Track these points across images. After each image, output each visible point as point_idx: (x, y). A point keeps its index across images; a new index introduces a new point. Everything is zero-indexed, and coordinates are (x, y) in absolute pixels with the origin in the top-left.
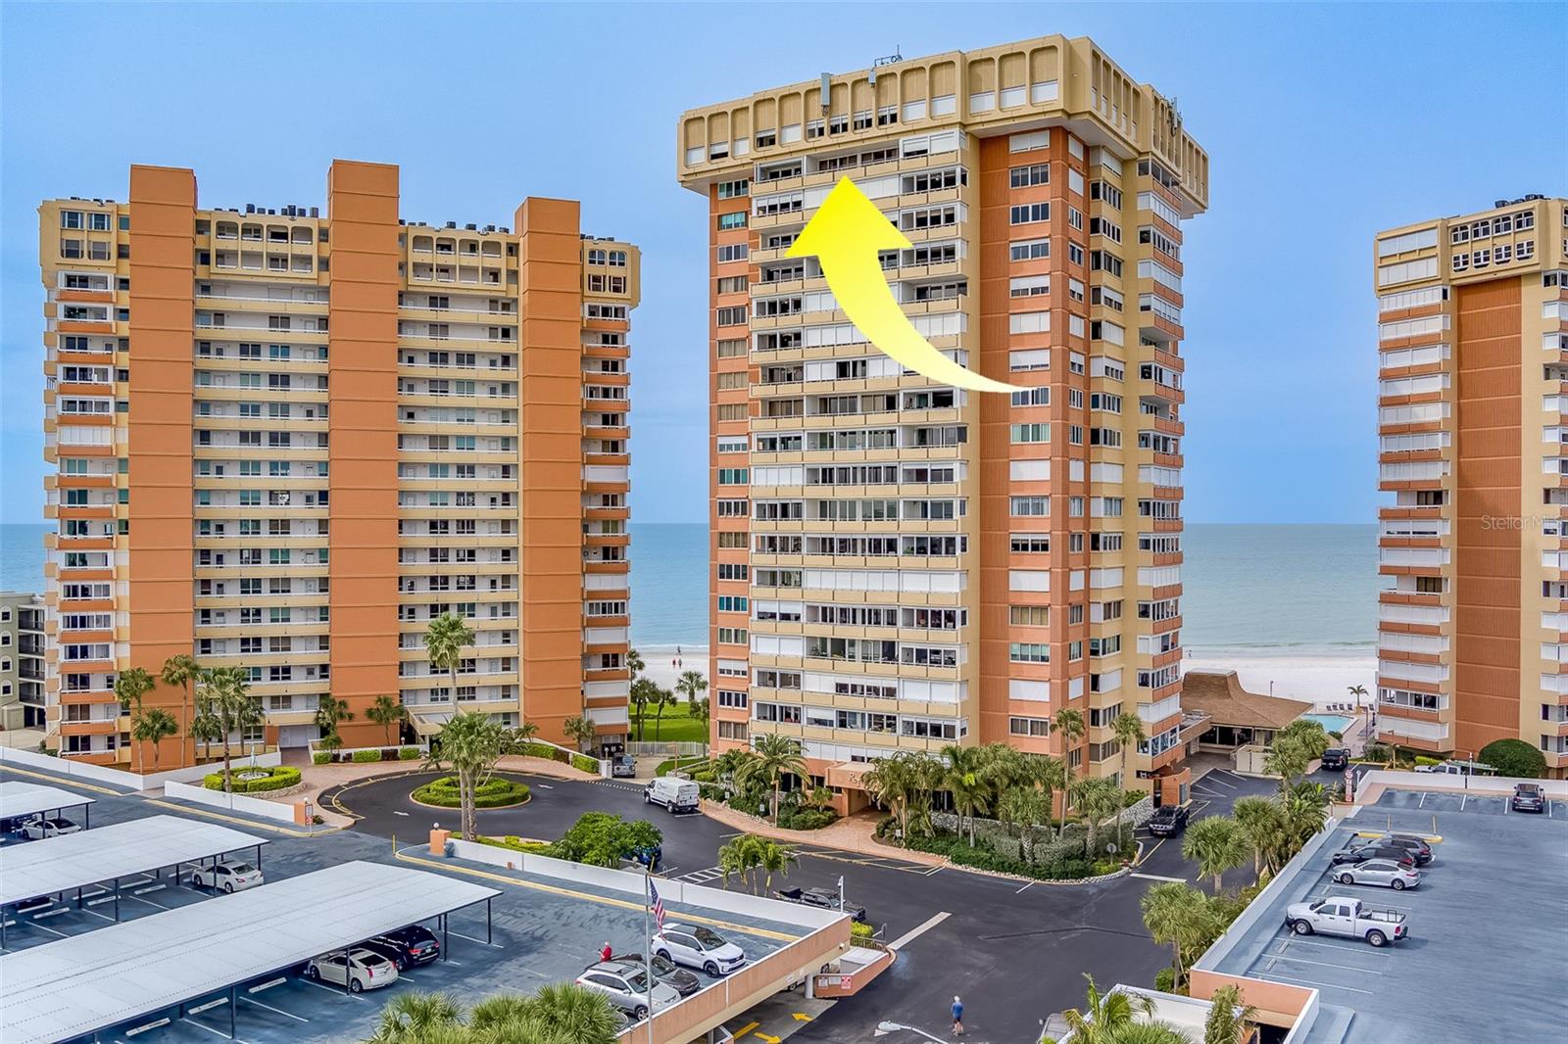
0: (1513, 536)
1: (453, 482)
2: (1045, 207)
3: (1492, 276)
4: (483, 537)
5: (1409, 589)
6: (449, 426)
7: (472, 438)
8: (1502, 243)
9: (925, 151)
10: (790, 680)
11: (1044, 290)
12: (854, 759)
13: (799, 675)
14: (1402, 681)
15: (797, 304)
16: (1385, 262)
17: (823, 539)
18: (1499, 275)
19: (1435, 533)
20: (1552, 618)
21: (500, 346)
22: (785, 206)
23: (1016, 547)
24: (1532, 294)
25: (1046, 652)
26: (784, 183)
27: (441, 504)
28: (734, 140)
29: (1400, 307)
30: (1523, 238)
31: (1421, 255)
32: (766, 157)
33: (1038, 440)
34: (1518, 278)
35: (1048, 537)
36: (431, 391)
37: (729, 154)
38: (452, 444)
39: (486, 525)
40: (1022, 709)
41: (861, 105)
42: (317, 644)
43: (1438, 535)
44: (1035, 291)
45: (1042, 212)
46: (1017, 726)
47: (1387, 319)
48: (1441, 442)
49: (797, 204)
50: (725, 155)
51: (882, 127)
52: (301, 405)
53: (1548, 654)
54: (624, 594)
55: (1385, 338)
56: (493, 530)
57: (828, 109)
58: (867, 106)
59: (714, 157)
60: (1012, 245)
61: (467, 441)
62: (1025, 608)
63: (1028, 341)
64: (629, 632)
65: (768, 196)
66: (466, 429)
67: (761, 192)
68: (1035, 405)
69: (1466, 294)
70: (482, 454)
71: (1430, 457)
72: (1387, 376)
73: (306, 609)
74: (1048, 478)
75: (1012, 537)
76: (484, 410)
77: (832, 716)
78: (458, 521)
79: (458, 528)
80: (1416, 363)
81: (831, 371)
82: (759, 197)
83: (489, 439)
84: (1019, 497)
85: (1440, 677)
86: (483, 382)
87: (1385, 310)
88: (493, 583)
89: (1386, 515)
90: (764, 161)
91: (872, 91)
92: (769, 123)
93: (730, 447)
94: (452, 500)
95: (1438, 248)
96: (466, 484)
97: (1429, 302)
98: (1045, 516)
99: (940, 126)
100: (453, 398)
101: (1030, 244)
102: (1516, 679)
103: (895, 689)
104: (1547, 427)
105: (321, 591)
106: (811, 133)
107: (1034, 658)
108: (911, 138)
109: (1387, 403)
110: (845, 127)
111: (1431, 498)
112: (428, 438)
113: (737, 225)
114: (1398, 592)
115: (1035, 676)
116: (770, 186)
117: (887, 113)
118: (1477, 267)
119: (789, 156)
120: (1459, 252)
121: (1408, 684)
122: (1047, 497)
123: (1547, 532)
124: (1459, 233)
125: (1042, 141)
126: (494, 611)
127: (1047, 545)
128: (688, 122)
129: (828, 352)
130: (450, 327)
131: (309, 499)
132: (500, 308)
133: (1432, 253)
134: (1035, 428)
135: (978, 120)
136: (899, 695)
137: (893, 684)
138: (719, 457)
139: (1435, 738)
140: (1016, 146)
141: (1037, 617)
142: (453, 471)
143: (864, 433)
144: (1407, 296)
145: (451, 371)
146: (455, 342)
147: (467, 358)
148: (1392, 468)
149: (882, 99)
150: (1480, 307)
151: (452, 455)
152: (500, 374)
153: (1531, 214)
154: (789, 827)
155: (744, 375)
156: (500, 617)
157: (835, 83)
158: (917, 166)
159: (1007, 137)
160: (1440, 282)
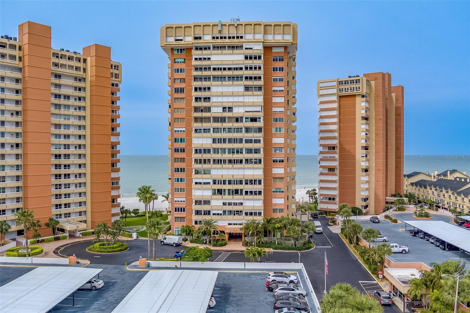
0: (354, 157)
1: (63, 141)
2: (283, 68)
3: (349, 94)
4: (73, 160)
5: (326, 171)
6: (62, 121)
7: (69, 125)
8: (352, 86)
9: (252, 48)
10: (207, 202)
11: (283, 91)
12: (229, 224)
13: (210, 201)
14: (327, 194)
15: (209, 88)
16: (321, 88)
17: (218, 160)
18: (351, 94)
19: (335, 157)
20: (363, 177)
21: (78, 94)
22: (205, 59)
23: (274, 161)
24: (358, 99)
25: (283, 190)
26: (205, 52)
27: (59, 149)
28: (184, 36)
29: (325, 100)
30: (358, 86)
31: (332, 87)
32: (198, 43)
33: (280, 132)
34: (355, 95)
35: (283, 159)
36: (55, 108)
37: (183, 40)
38: (62, 127)
39: (73, 156)
40: (276, 206)
41: (231, 32)
42: (15, 200)
43: (336, 158)
44: (280, 91)
45: (281, 69)
46: (275, 211)
47: (321, 103)
48: (336, 134)
49: (209, 59)
50: (182, 40)
51: (238, 39)
52: (9, 111)
53: (363, 186)
54: (118, 179)
55: (321, 108)
56: (76, 158)
57: (220, 32)
58: (233, 32)
59: (176, 40)
60: (273, 78)
61: (67, 126)
62: (277, 178)
63: (278, 105)
64: (120, 191)
65: (199, 55)
66: (67, 122)
67: (196, 54)
68: (279, 122)
69: (342, 98)
70: (72, 131)
71: (334, 138)
72: (321, 117)
73: (11, 188)
74: (284, 142)
75: (273, 159)
76: (73, 116)
77: (221, 212)
78: (64, 154)
79: (64, 157)
80: (329, 114)
81: (220, 110)
82: (195, 55)
83: (74, 126)
84: (275, 148)
85: (336, 193)
86: (72, 106)
87: (321, 100)
88: (76, 176)
89: (321, 153)
90: (197, 44)
91: (235, 28)
92: (199, 32)
93: (178, 131)
94: (62, 147)
95: (336, 86)
96: (67, 142)
97: (333, 99)
98: (283, 153)
99: (257, 42)
100: (63, 111)
101: (278, 78)
102: (354, 192)
103: (242, 203)
104: (362, 132)
105: (17, 181)
106: (214, 38)
107: (280, 192)
108: (247, 44)
109: (322, 124)
110: (225, 38)
111: (332, 148)
112: (54, 125)
113: (180, 62)
114: (323, 172)
115: (280, 197)
116: (199, 52)
117: (239, 35)
118: (345, 92)
119: (206, 44)
120: (341, 87)
121: (328, 195)
122: (283, 148)
123: (362, 157)
124: (340, 83)
125: (282, 50)
126: (76, 186)
127: (283, 161)
128: (167, 28)
129: (220, 104)
130: (62, 86)
131: (12, 146)
132: (78, 80)
133: (334, 87)
134: (280, 129)
135: (267, 42)
136: (244, 204)
137: (242, 201)
138: (174, 134)
139: (335, 208)
140: (274, 50)
141: (280, 180)
142: (62, 137)
143: (232, 128)
144: (327, 98)
145: (62, 101)
146: (64, 91)
147: (67, 97)
148: (323, 141)
149: (238, 31)
150: (345, 101)
151: (63, 131)
152: (78, 103)
153: (360, 80)
154: (217, 246)
155: (184, 109)
156: (78, 188)
157: (222, 24)
158: (249, 52)
159: (272, 47)
160: (337, 95)
